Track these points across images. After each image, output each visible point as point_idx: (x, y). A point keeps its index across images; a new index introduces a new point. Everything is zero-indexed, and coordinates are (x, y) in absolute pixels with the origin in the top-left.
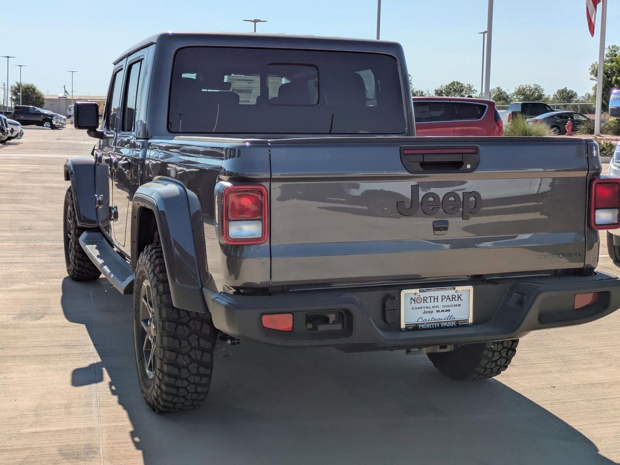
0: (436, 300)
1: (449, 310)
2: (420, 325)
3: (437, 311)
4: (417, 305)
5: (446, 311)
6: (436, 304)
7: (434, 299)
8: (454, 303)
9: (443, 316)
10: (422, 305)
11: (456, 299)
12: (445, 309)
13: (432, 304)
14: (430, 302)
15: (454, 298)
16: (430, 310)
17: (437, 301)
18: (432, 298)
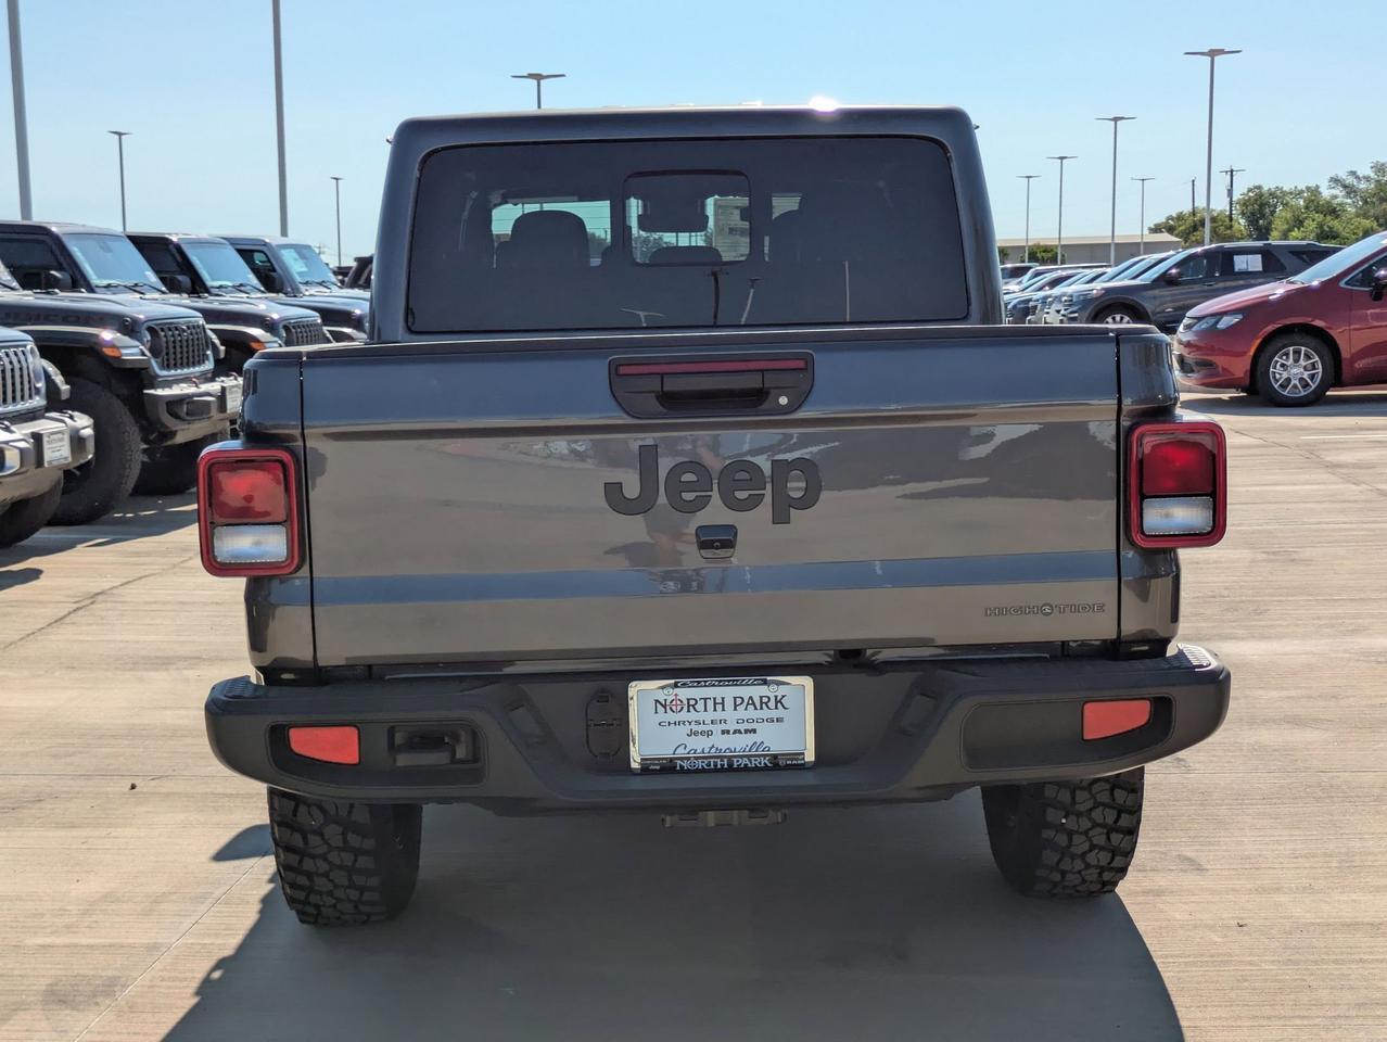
0: (719, 707)
1: (754, 731)
2: (679, 762)
3: (723, 732)
4: (671, 717)
5: (746, 731)
6: (719, 715)
7: (715, 704)
8: (765, 713)
9: (740, 744)
10: (684, 715)
11: (772, 704)
12: (742, 727)
13: (710, 715)
14: (706, 710)
15: (766, 703)
16: (706, 728)
17: (723, 710)
18: (710, 704)
